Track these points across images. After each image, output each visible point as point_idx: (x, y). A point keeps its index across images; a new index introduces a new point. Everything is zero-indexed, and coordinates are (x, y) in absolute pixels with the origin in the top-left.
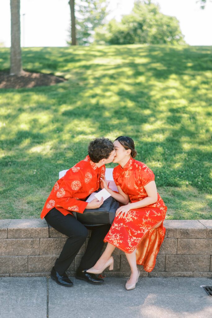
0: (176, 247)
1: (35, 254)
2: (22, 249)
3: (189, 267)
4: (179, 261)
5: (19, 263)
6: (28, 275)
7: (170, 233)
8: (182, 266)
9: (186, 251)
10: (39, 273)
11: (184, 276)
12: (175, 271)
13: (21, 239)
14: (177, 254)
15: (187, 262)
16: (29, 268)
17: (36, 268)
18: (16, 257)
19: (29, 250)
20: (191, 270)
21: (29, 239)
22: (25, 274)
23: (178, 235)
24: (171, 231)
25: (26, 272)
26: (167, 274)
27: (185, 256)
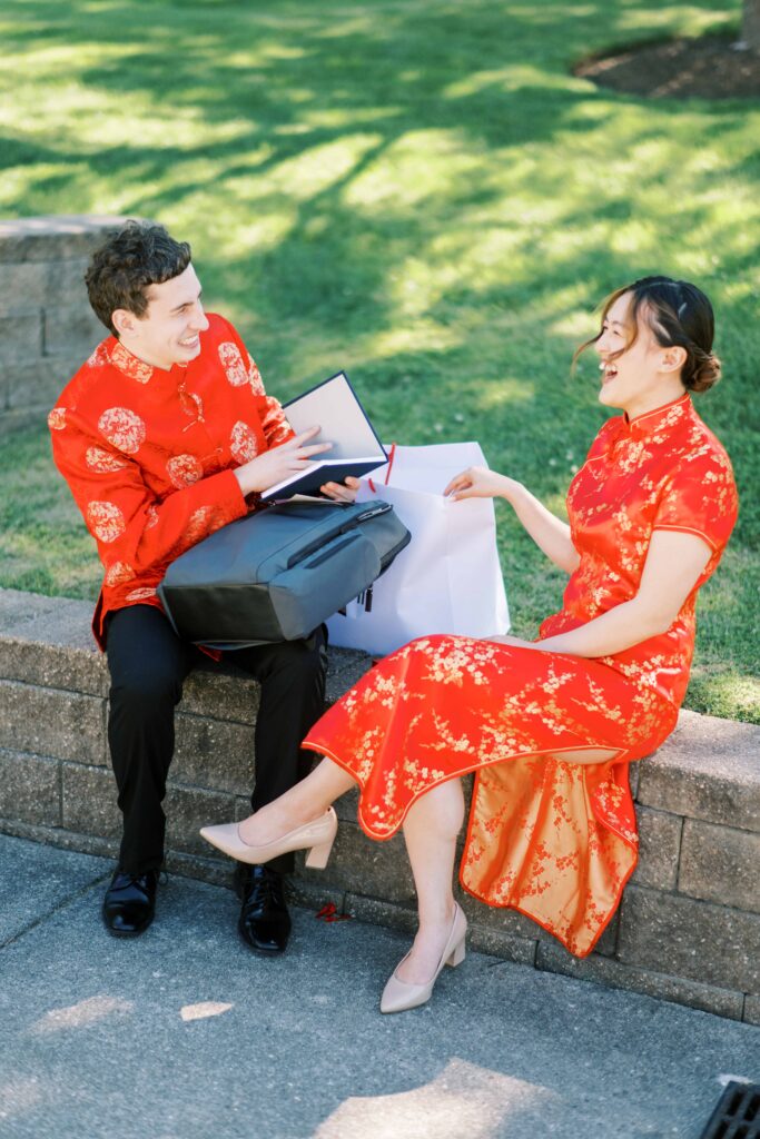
0: (675, 856)
1: (89, 761)
2: (44, 729)
3: (725, 967)
4: (680, 928)
5: (29, 783)
6: (60, 838)
7: (648, 783)
8: (694, 953)
9: (714, 888)
10: (99, 841)
11: (697, 1005)
12: (657, 967)
13: (36, 689)
14: (676, 893)
15: (719, 941)
16: (65, 813)
17: (92, 818)
18: (20, 757)
19: (66, 740)
20: (734, 984)
21: (68, 694)
22: (47, 832)
23: (684, 801)
24: (655, 778)
25: (53, 823)
26: (618, 971)
27: (710, 907)
